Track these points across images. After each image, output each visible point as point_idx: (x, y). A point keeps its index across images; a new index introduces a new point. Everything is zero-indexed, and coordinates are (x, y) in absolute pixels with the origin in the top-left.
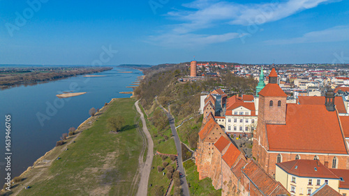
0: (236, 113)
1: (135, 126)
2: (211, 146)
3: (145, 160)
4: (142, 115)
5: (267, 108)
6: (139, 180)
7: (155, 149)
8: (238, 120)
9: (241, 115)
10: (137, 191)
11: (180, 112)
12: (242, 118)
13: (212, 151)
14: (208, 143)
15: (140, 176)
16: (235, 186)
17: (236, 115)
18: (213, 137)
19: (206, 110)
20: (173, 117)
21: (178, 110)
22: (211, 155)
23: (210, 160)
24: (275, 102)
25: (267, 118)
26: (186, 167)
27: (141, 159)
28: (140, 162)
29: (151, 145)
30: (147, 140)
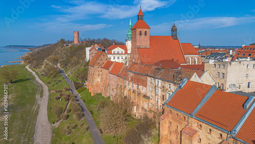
0: (114, 52)
1: (28, 79)
2: (100, 69)
3: (41, 97)
4: (34, 73)
5: (138, 36)
6: (39, 108)
7: (49, 90)
8: (116, 58)
9: (118, 53)
10: (38, 114)
11: (69, 65)
12: (119, 56)
13: (101, 73)
14: (97, 66)
15: (39, 105)
16: (121, 86)
17: (114, 54)
18: (101, 62)
19: (92, 55)
20: (63, 69)
21: (66, 65)
22: (100, 76)
23: (99, 80)
24: (143, 33)
25: (138, 44)
26: (80, 92)
27: (38, 97)
28: (37, 98)
29: (46, 88)
30: (41, 86)
